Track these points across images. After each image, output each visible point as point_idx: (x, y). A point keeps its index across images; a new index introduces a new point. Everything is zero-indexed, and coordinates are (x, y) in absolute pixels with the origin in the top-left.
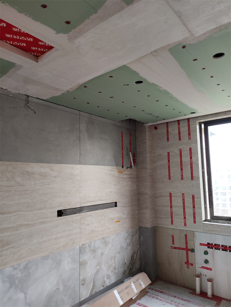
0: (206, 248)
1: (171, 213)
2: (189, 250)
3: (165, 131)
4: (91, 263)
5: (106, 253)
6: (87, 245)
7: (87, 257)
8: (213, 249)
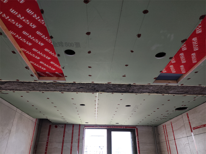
3: (63, 130)
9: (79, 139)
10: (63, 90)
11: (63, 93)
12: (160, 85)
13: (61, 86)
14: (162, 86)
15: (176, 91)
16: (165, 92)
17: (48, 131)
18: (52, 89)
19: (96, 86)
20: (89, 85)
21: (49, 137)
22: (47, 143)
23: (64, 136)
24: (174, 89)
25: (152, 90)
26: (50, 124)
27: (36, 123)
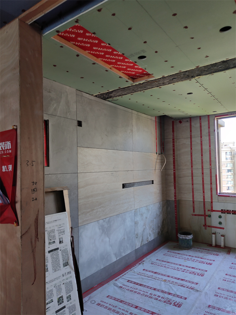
0: (220, 213)
1: (192, 189)
2: (207, 216)
3: (188, 124)
4: (141, 223)
5: (148, 217)
6: (138, 210)
7: (138, 218)
8: (225, 213)
9: (209, 132)
10: (159, 85)
11: (160, 88)
13: (154, 82)
17: (171, 127)
18: (149, 87)
19: (187, 73)
20: (179, 74)
21: (174, 134)
22: (173, 139)
23: (191, 131)
26: (173, 120)
27: (156, 121)
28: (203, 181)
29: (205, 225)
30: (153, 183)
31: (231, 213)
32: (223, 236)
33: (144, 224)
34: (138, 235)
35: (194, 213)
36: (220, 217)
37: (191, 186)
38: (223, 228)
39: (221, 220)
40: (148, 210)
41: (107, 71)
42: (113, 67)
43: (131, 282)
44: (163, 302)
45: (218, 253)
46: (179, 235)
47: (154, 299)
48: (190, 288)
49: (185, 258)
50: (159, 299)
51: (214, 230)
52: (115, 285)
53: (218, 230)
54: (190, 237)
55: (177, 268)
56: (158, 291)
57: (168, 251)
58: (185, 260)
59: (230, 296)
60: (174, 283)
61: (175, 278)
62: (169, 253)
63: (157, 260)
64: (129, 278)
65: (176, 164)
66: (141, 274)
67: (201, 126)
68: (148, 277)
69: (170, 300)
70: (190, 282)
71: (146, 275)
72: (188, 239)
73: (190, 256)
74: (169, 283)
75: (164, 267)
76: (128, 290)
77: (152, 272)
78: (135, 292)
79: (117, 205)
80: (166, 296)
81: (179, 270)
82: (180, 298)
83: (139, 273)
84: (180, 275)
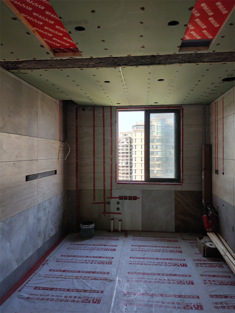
0: (118, 200)
1: (94, 178)
2: (106, 203)
3: (92, 113)
4: (44, 219)
5: (51, 211)
6: (41, 204)
7: (41, 214)
8: (123, 199)
9: (111, 123)
10: (81, 66)
11: (82, 69)
12: (190, 54)
13: (78, 62)
14: (192, 54)
15: (211, 58)
16: (199, 61)
17: (75, 114)
18: (70, 66)
19: (116, 60)
20: (108, 59)
21: (77, 121)
22: (77, 127)
23: (94, 120)
24: (207, 56)
25: (183, 60)
26: (77, 107)
27: (60, 105)
28: (104, 170)
29: (104, 212)
30: (56, 173)
31: (128, 199)
32: (120, 220)
33: (47, 219)
34: (40, 233)
35: (94, 202)
36: (118, 203)
37: (92, 175)
38: (120, 214)
39: (119, 206)
40: (51, 203)
41: (28, 33)
42: (36, 30)
43: (39, 288)
44: (81, 303)
45: (117, 238)
46: (82, 225)
47: (71, 302)
48: (104, 279)
49: (89, 249)
50: (76, 300)
51: (112, 216)
52: (20, 298)
53: (116, 216)
54: (92, 226)
55: (85, 261)
56: (73, 291)
57: (71, 244)
58: (90, 251)
59: (140, 278)
60: (87, 278)
61: (87, 272)
62: (72, 246)
63: (62, 256)
64: (35, 284)
65: (78, 153)
66: (49, 276)
67: (104, 116)
68: (57, 278)
69: (88, 298)
70: (101, 273)
71: (54, 276)
72: (90, 228)
73: (93, 245)
74: (81, 279)
75: (71, 262)
76: (38, 299)
77: (60, 271)
78: (47, 299)
79: (19, 201)
80: (83, 294)
81: (87, 263)
82: (97, 293)
83: (46, 276)
84: (89, 267)
